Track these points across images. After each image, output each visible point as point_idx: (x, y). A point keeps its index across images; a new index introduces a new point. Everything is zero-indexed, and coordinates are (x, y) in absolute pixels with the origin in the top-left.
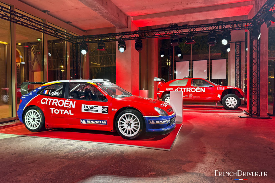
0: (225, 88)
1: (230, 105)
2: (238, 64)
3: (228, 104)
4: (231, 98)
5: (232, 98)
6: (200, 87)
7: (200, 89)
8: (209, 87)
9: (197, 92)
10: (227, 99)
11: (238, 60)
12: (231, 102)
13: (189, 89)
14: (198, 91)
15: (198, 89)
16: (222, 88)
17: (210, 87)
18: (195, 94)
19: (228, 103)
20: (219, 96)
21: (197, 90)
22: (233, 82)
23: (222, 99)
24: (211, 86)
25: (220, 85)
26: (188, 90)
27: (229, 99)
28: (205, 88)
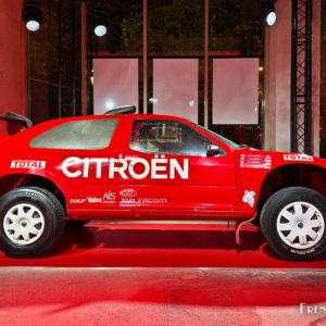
0: (272, 162)
1: (297, 240)
2: (301, 70)
3: (286, 233)
4: (298, 205)
5: (305, 209)
6: (168, 157)
7: (168, 165)
8: (204, 155)
9: (154, 176)
10: (284, 213)
11: (301, 58)
12: (301, 226)
13: (119, 165)
14: (158, 172)
15: (158, 165)
16: (262, 162)
17: (211, 154)
18: (148, 187)
19: (289, 232)
20: (249, 198)
21: (153, 170)
22: (283, 136)
23: (259, 213)
24: (216, 152)
25: (252, 149)
26: (116, 169)
27: (291, 210)
28: (192, 159)
